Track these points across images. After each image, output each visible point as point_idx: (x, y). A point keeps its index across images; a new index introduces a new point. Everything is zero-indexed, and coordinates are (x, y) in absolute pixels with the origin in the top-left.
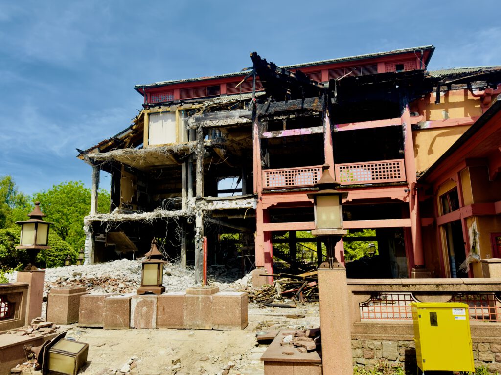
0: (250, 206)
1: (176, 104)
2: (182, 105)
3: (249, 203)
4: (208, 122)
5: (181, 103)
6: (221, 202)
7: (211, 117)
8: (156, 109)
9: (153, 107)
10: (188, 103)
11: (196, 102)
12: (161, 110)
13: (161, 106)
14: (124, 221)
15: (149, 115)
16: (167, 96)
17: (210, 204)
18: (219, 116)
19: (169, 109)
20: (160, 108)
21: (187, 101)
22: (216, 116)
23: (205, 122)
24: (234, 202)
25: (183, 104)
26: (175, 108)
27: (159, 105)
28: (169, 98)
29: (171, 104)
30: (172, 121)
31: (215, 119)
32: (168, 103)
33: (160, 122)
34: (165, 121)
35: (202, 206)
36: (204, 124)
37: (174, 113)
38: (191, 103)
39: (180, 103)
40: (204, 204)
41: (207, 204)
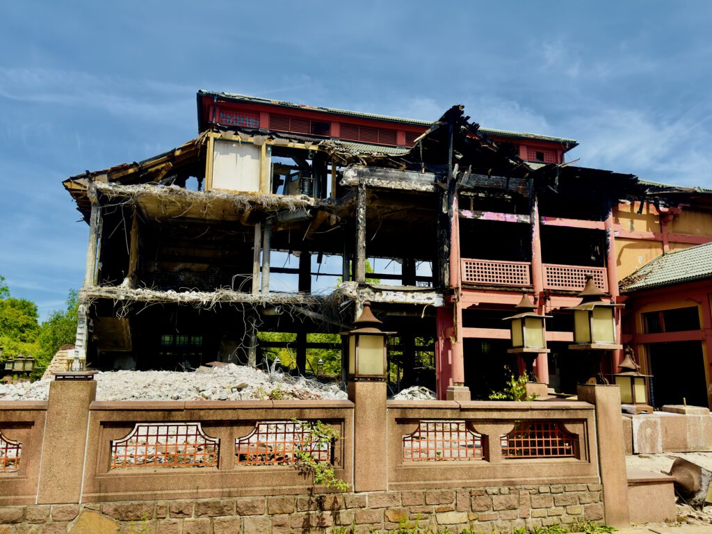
0: (429, 302)
1: (263, 134)
2: (273, 139)
3: (429, 298)
5: (272, 134)
6: (393, 293)
7: (380, 174)
8: (230, 135)
9: (225, 130)
10: (282, 137)
11: (295, 139)
12: (235, 138)
13: (239, 132)
15: (215, 140)
16: (247, 119)
17: (378, 293)
18: (390, 175)
19: (251, 140)
20: (236, 134)
21: (281, 135)
22: (387, 175)
24: (410, 295)
25: (274, 137)
26: (263, 141)
27: (236, 129)
28: (251, 123)
29: (254, 133)
30: (252, 158)
31: (386, 178)
32: (250, 131)
33: (233, 155)
34: (242, 156)
35: (365, 295)
37: (259, 147)
38: (287, 138)
39: (269, 134)
40: (369, 294)
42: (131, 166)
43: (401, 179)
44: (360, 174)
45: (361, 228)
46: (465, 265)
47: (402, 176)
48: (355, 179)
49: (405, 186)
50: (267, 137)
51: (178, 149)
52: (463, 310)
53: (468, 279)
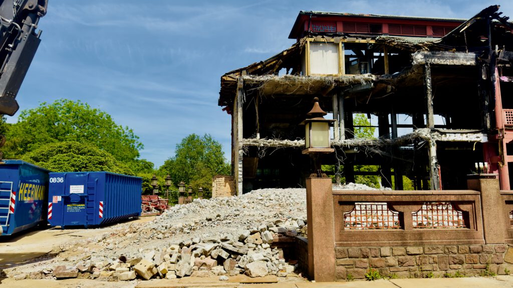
0: (478, 140)
1: (339, 36)
2: (346, 38)
3: (478, 137)
4: (436, 60)
5: (346, 35)
6: (453, 135)
7: (438, 55)
8: (319, 38)
9: (316, 35)
10: (352, 37)
11: (360, 37)
12: (323, 40)
13: (324, 36)
14: (281, 147)
15: (310, 42)
16: (329, 27)
17: (443, 135)
18: (445, 55)
19: (332, 40)
20: (323, 37)
21: (351, 35)
22: (443, 55)
23: (433, 60)
24: (465, 135)
25: (346, 37)
26: (340, 40)
27: (323, 34)
28: (330, 29)
29: (334, 35)
30: (332, 52)
31: (443, 58)
32: (332, 34)
33: (321, 51)
34: (326, 51)
35: (435, 137)
36: (433, 61)
37: (337, 45)
38: (354, 37)
39: (343, 35)
40: (438, 136)
41: (440, 135)
42: (259, 64)
43: (453, 58)
44: (426, 56)
45: (429, 93)
46: (505, 114)
47: (454, 56)
48: (423, 60)
49: (456, 62)
50: (342, 37)
51: (285, 51)
52: (507, 144)
53: (508, 123)
